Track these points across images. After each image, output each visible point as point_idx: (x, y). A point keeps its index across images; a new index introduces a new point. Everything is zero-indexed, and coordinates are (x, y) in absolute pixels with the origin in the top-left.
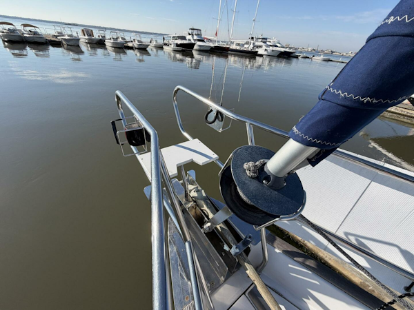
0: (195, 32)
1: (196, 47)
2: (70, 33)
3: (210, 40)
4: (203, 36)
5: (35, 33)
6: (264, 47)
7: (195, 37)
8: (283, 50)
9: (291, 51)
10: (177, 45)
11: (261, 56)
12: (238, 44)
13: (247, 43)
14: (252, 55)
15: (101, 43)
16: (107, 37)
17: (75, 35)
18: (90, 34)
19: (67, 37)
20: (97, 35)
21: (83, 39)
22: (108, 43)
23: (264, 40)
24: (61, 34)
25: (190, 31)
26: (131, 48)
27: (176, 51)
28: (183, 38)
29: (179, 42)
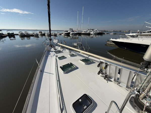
0: (71, 29)
1: (70, 33)
2: (36, 33)
3: (76, 31)
4: (73, 30)
5: (27, 34)
6: (93, 32)
7: (71, 31)
8: (99, 32)
9: (102, 32)
10: (65, 33)
11: (92, 34)
12: (84, 32)
13: (87, 31)
14: (89, 34)
15: (44, 35)
16: (46, 33)
17: (37, 33)
18: (41, 32)
19: (35, 34)
20: (43, 33)
21: (39, 34)
22: (46, 34)
23: (93, 30)
24: (34, 33)
25: (70, 30)
26: (52, 35)
27: (65, 35)
28: (67, 31)
29: (66, 32)
